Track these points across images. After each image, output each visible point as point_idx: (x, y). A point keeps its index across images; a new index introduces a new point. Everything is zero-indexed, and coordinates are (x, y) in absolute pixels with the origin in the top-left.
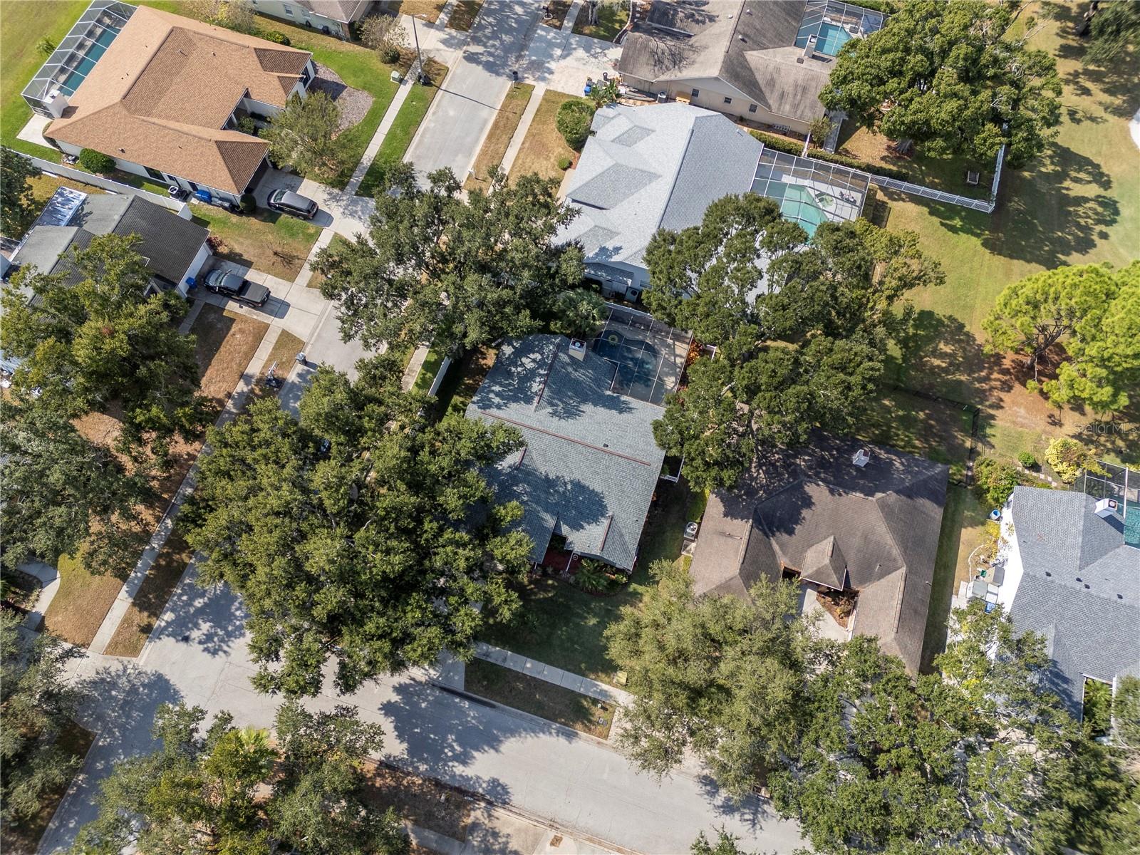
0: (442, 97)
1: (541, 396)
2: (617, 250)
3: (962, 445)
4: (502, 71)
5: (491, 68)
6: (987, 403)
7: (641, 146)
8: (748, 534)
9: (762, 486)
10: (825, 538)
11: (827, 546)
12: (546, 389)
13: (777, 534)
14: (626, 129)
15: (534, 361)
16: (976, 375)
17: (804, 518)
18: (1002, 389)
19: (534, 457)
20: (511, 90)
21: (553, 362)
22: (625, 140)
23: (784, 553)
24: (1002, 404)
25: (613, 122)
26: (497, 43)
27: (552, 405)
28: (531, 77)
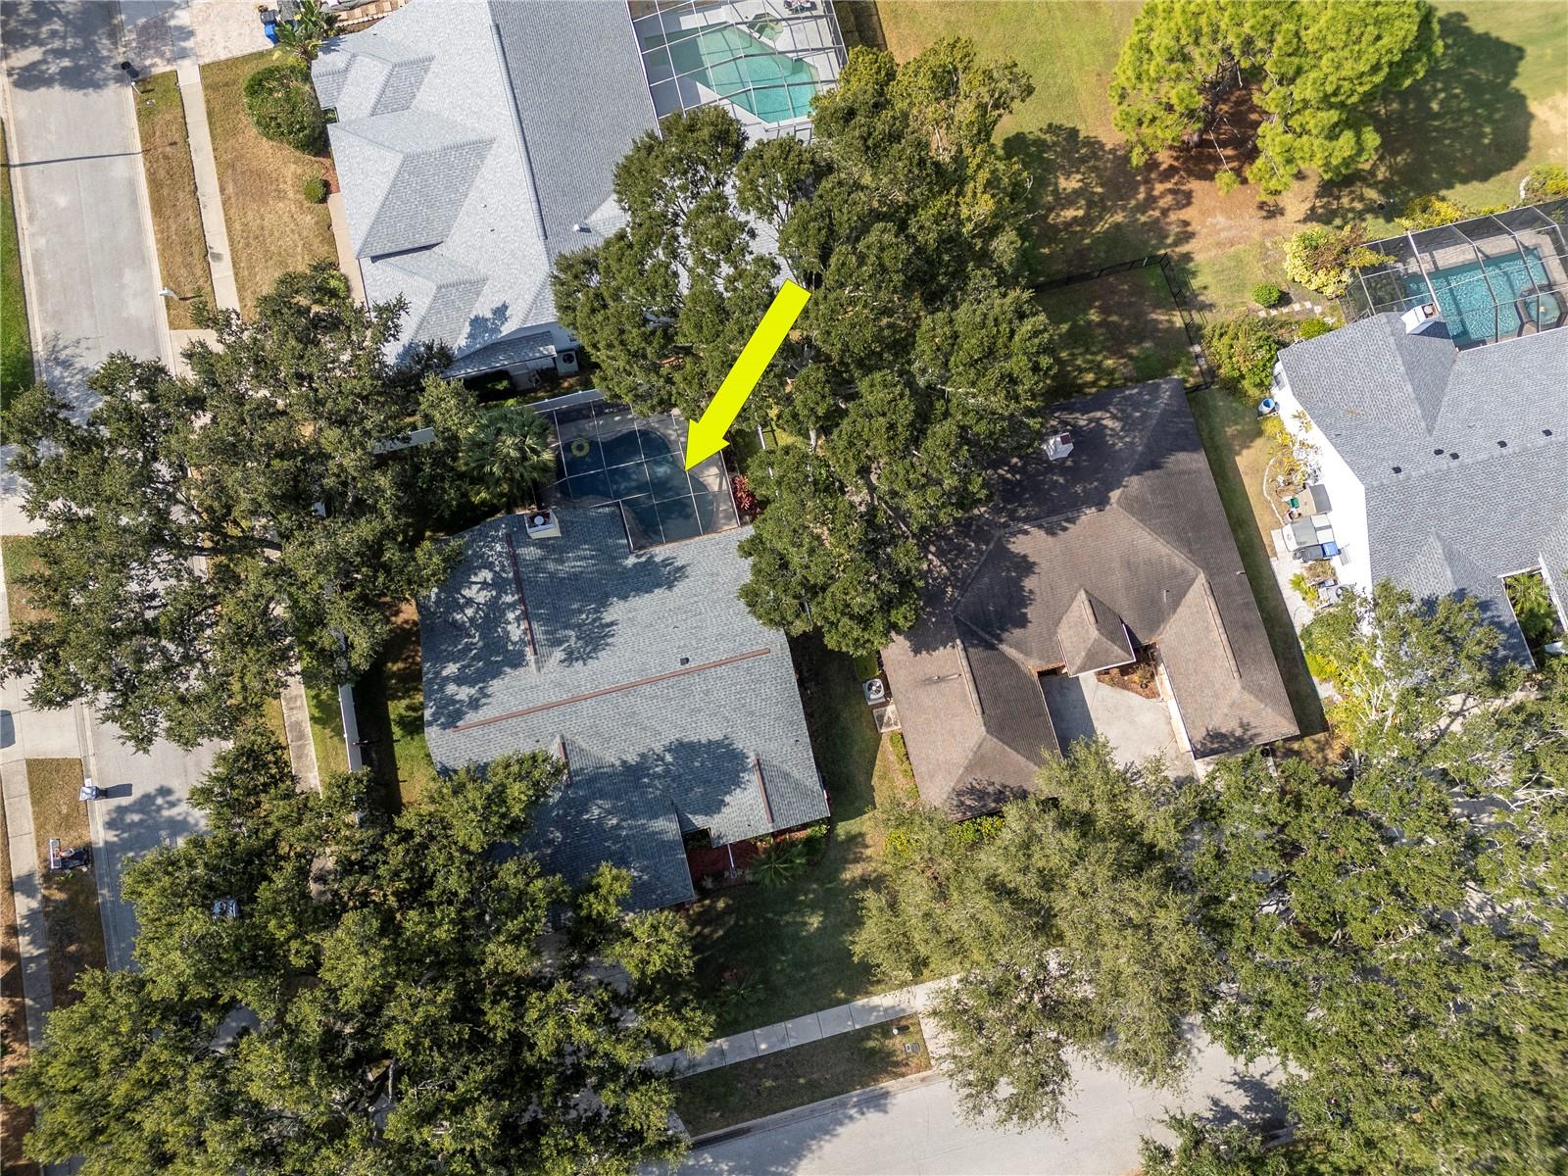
0: (25, 178)
1: (533, 642)
2: (501, 312)
3: (1171, 329)
4: (99, 75)
5: (78, 78)
6: (1169, 241)
7: (427, 98)
8: (965, 663)
9: (946, 579)
10: (1073, 599)
11: (1081, 608)
12: (535, 626)
13: (1005, 635)
14: (382, 79)
15: (484, 585)
16: (1133, 202)
17: (1031, 592)
18: (1180, 206)
19: (584, 746)
20: (140, 102)
21: (516, 573)
22: (394, 99)
23: (1027, 654)
24: (1189, 229)
25: (352, 74)
26: (57, 26)
27: (557, 642)
28: (157, 60)
